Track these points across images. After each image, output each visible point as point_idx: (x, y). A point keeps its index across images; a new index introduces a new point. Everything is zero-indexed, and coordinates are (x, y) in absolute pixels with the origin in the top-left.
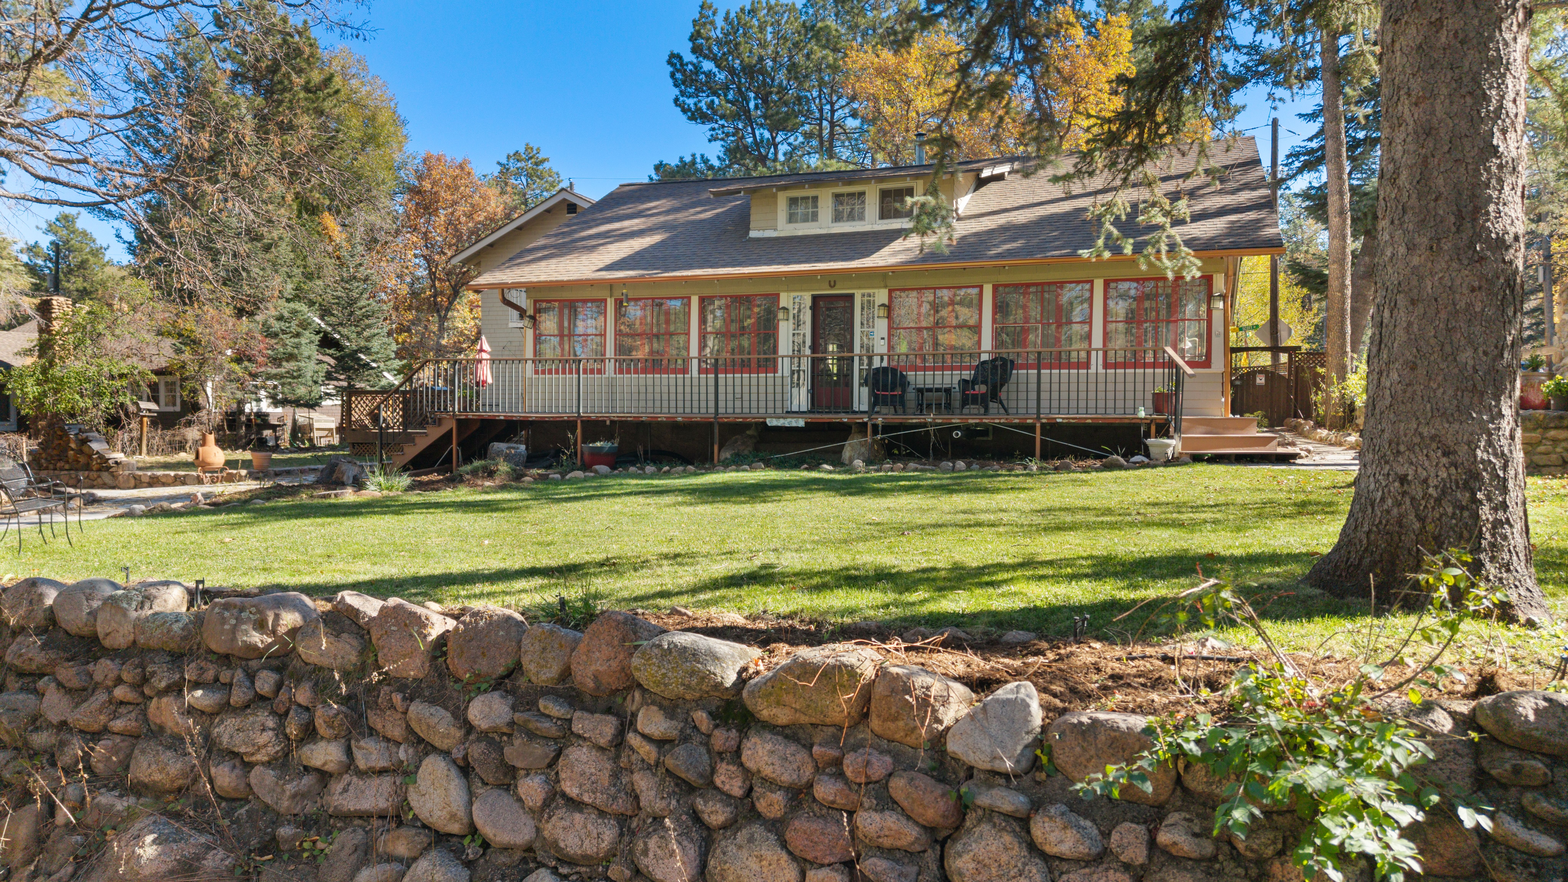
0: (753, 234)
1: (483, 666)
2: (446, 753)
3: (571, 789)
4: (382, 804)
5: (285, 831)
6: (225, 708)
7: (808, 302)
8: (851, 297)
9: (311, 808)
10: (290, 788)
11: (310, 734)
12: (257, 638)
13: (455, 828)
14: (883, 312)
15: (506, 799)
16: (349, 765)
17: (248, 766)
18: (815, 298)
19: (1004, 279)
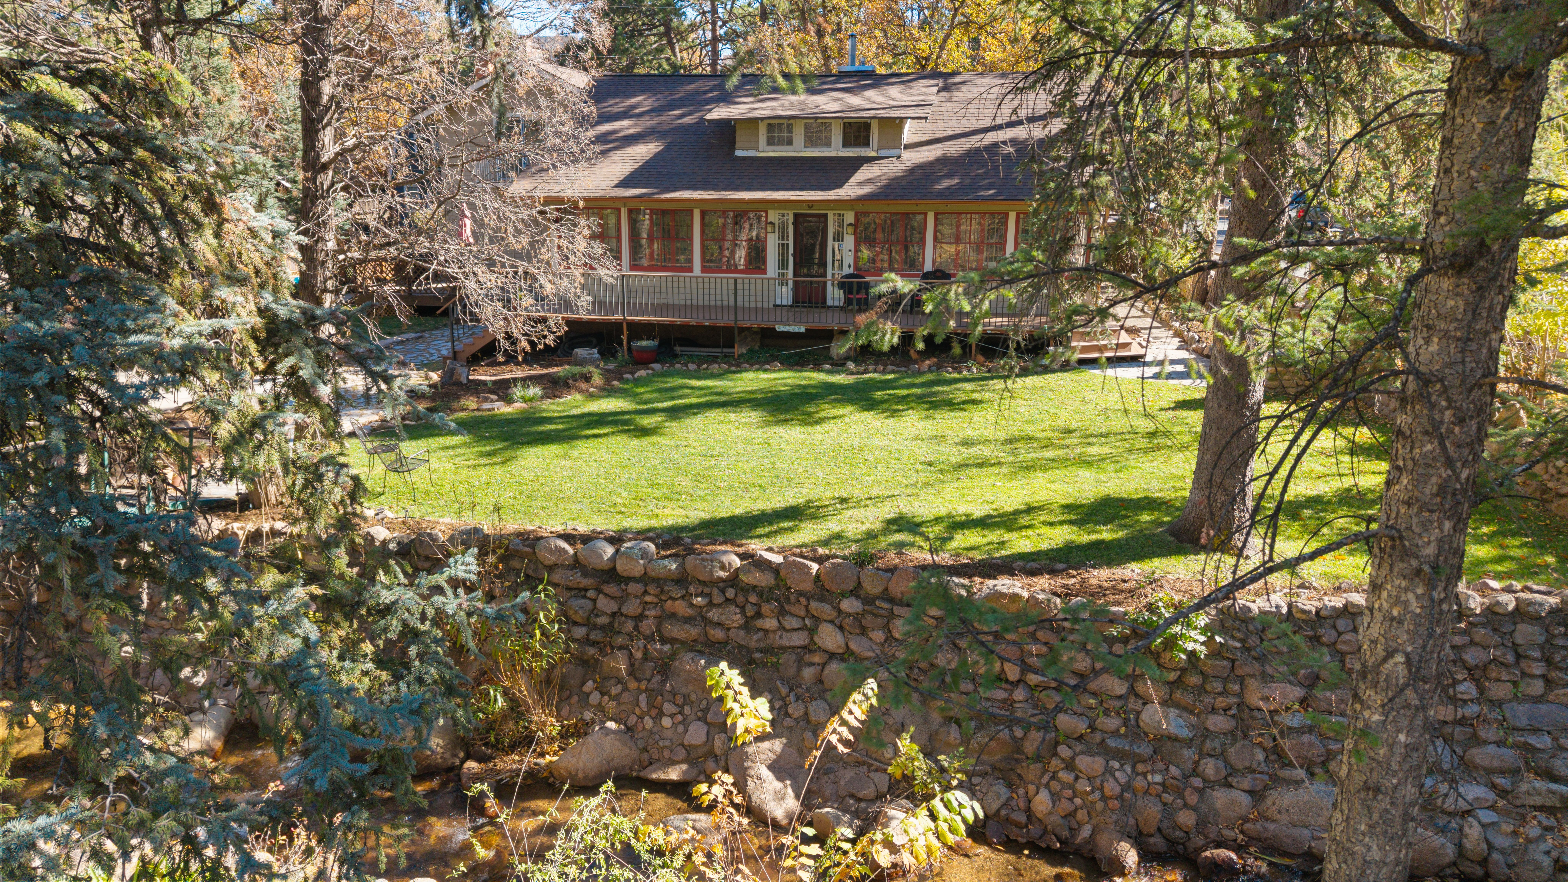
0: (739, 153)
1: (844, 586)
2: (832, 622)
3: (897, 635)
4: (802, 643)
5: (757, 655)
6: (711, 604)
7: (791, 219)
8: (825, 216)
9: (762, 645)
10: (755, 637)
11: (759, 615)
12: (722, 574)
13: (840, 651)
14: (851, 230)
15: (865, 639)
16: (782, 627)
17: (729, 629)
18: (796, 216)
19: (942, 208)
